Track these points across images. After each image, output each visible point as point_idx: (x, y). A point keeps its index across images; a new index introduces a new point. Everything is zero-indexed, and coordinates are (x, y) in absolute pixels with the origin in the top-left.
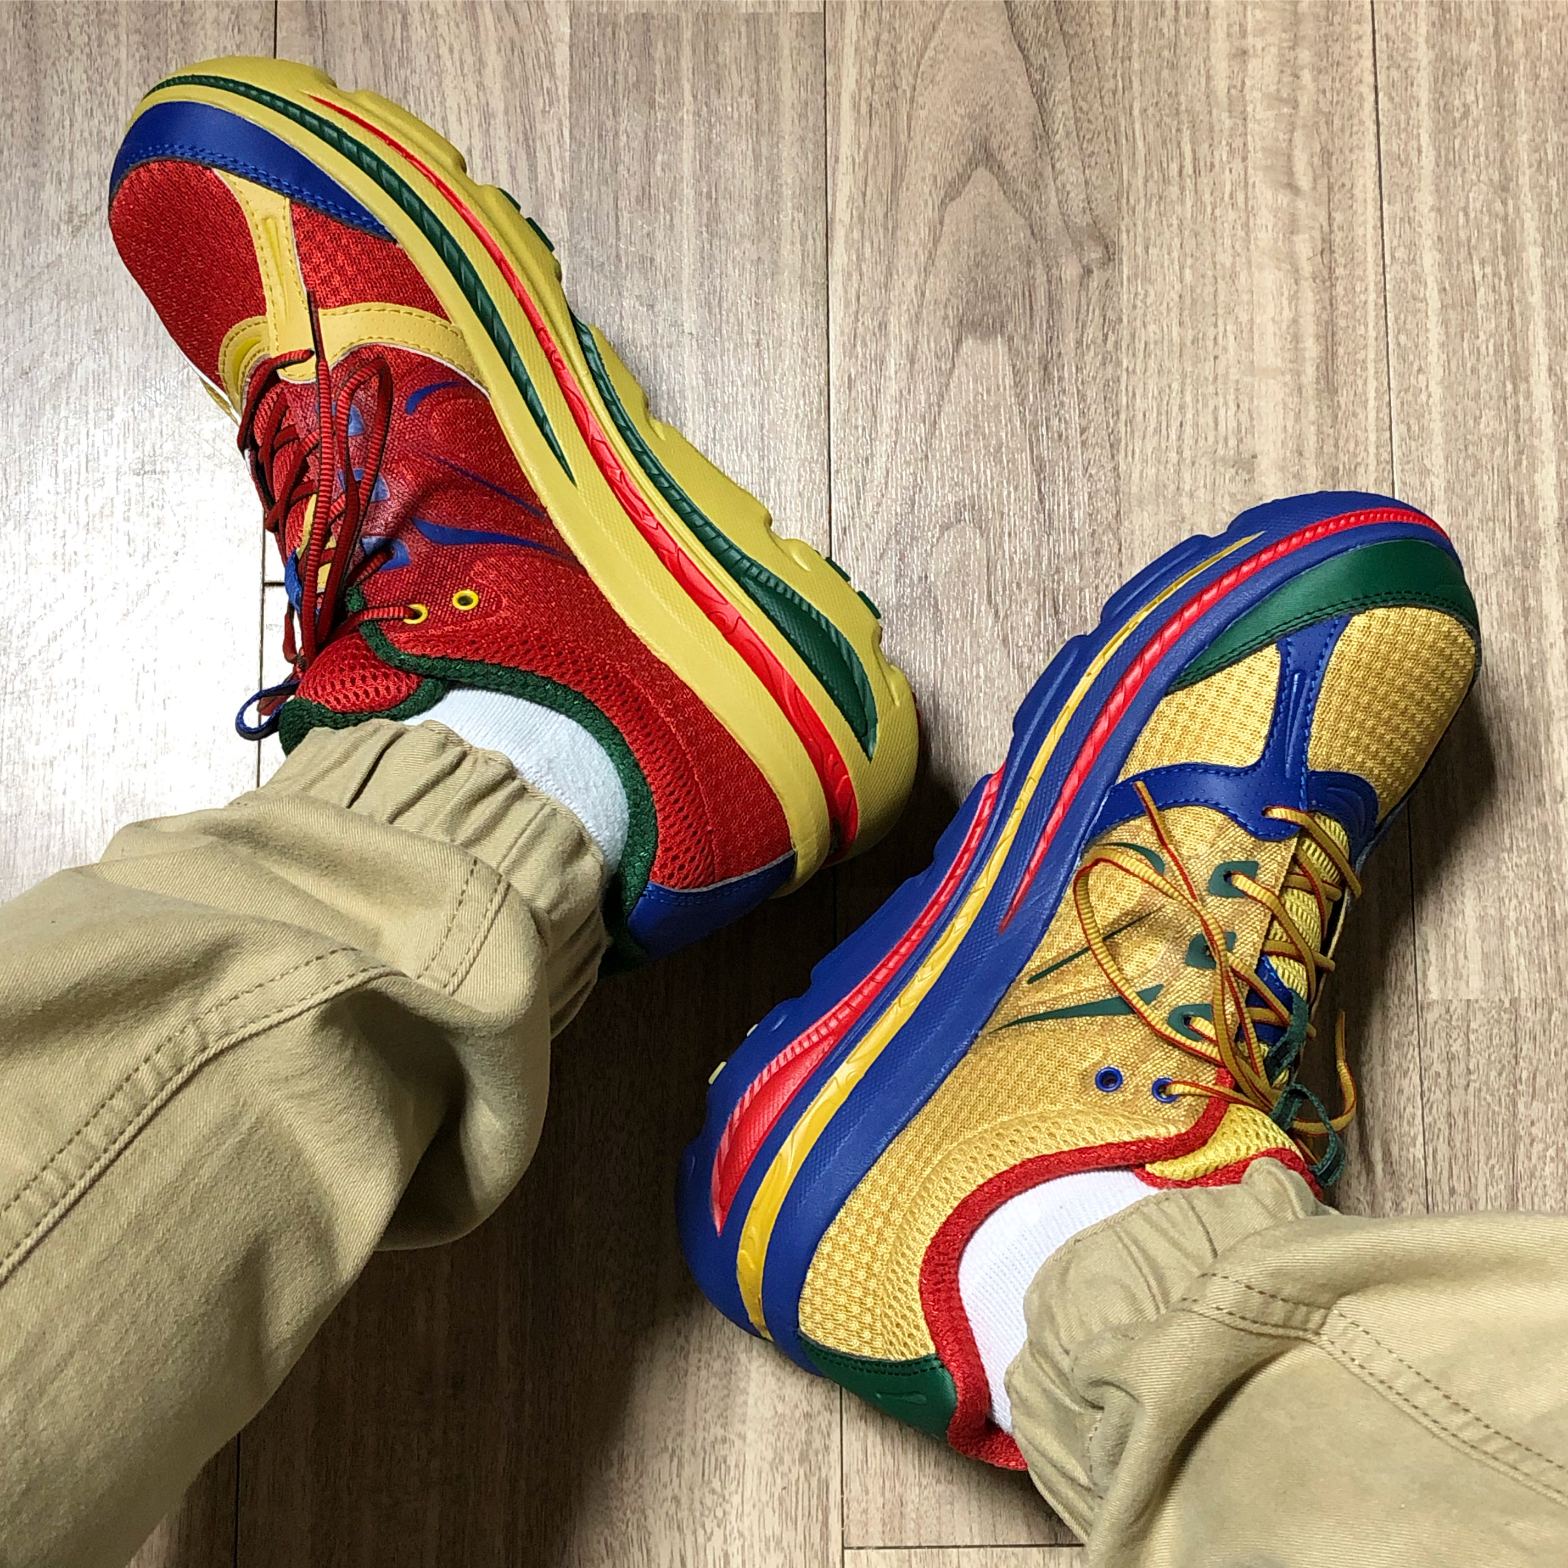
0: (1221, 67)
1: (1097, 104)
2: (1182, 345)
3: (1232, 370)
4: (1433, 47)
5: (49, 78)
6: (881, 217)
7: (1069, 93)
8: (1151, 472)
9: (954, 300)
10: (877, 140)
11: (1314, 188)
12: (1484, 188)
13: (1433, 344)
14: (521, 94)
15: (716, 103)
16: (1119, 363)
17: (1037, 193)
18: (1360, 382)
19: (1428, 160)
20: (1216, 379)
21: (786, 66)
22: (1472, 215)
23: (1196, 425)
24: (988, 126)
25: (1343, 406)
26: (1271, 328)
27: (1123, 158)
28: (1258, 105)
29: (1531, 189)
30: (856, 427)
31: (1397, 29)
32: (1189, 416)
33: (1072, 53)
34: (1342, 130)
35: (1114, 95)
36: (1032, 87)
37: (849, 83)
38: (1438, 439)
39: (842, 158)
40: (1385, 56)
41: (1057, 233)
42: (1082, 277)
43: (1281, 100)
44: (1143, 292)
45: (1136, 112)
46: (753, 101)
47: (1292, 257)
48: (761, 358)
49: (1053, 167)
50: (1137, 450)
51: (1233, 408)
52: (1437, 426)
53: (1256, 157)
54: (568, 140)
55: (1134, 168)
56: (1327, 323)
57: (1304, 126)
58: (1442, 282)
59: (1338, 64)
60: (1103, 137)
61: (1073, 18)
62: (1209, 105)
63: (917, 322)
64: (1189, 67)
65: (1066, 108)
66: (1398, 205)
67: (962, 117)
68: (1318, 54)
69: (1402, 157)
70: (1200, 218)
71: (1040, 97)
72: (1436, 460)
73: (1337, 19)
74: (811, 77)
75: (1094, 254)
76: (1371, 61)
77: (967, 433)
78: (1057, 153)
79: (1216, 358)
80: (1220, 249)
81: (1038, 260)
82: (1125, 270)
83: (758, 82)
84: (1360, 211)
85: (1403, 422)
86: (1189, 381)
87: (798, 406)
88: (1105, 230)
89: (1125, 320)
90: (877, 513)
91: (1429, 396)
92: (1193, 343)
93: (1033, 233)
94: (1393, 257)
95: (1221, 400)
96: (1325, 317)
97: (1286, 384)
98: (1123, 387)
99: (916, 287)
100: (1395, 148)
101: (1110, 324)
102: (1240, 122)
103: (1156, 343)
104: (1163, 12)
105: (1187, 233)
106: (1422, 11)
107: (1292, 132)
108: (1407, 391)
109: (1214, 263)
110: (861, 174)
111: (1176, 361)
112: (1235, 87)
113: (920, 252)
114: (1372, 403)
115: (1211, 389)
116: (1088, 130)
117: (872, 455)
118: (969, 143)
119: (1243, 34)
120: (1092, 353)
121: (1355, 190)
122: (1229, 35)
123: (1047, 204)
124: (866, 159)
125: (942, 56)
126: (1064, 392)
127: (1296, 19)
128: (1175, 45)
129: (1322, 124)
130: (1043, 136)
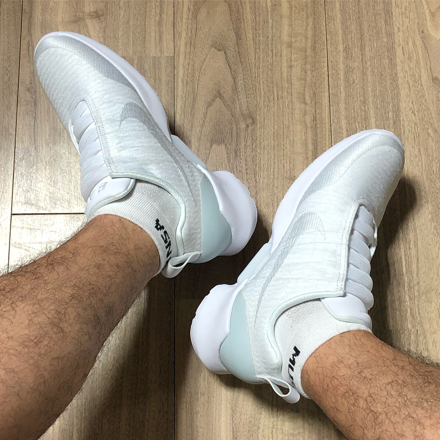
0: (285, 70)
1: (250, 81)
2: (274, 146)
3: (288, 153)
4: (344, 64)
6: (189, 111)
7: (242, 78)
8: (266, 181)
9: (210, 134)
10: (189, 91)
11: (311, 103)
12: (359, 103)
16: (257, 151)
17: (233, 105)
19: (343, 95)
20: (284, 155)
21: (163, 71)
22: (356, 110)
23: (278, 168)
24: (220, 87)
26: (299, 141)
27: (258, 95)
28: (295, 80)
29: (373, 102)
31: (334, 59)
32: (276, 165)
33: (243, 67)
34: (319, 87)
35: (255, 78)
36: (232, 76)
37: (181, 75)
39: (179, 96)
40: (331, 67)
41: (239, 116)
42: (246, 128)
43: (302, 79)
44: (263, 132)
45: (261, 83)
46: (154, 80)
47: (305, 122)
49: (238, 98)
50: (262, 175)
51: (289, 163)
53: (295, 95)
55: (260, 98)
56: (315, 140)
57: (308, 86)
58: (347, 128)
59: (318, 69)
60: (252, 89)
61: (244, 57)
62: (282, 81)
63: (200, 140)
64: (276, 70)
65: (242, 82)
66: (334, 108)
67: (212, 85)
68: (312, 66)
69: (336, 94)
70: (279, 111)
73: (317, 57)
74: (170, 74)
75: (250, 121)
76: (326, 69)
78: (239, 94)
79: (284, 150)
80: (285, 120)
81: (234, 123)
82: (258, 126)
83: (155, 75)
84: (324, 109)
86: (276, 156)
88: (252, 115)
89: (258, 140)
92: (277, 146)
93: (232, 116)
94: (333, 122)
95: (285, 161)
96: (314, 138)
97: (303, 157)
98: (258, 157)
99: (199, 131)
100: (334, 92)
101: (254, 140)
102: (290, 85)
103: (267, 145)
104: (269, 56)
105: (275, 116)
106: (341, 55)
107: (305, 87)
109: (283, 124)
110: (185, 99)
111: (273, 150)
112: (289, 76)
113: (201, 121)
115: (282, 158)
116: (248, 88)
118: (214, 91)
119: (291, 61)
120: (249, 148)
121: (322, 104)
122: (287, 61)
123: (236, 108)
124: (186, 96)
125: (207, 68)
126: (241, 159)
127: (306, 57)
128: (272, 64)
129: (313, 85)
130: (235, 89)
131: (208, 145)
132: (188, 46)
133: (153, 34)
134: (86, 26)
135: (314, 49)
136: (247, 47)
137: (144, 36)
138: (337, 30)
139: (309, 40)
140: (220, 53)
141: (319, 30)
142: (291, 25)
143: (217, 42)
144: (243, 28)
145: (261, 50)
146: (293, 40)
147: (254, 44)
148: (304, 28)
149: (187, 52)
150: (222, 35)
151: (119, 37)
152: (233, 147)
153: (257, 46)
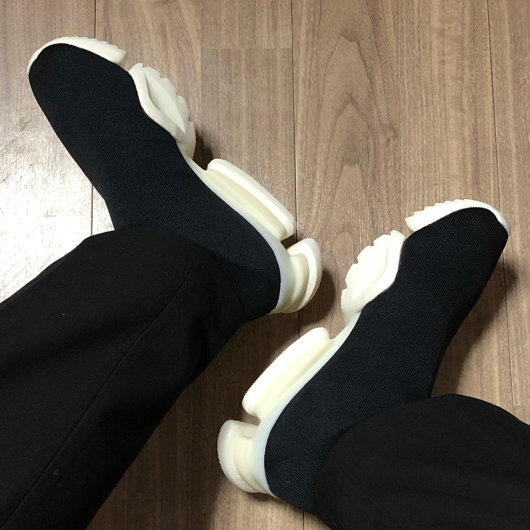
0: (436, 66)
1: (391, 81)
2: (423, 167)
3: (441, 176)
4: (512, 58)
5: (12, 73)
6: (313, 121)
7: (381, 76)
9: (340, 151)
10: (312, 94)
11: (470, 110)
13: (514, 166)
14: (184, 79)
15: (253, 80)
16: (400, 174)
17: (370, 113)
18: (488, 180)
19: (511, 99)
20: (435, 179)
21: (279, 68)
23: (428, 196)
24: (352, 89)
25: (482, 189)
26: (455, 161)
27: (401, 100)
28: (450, 81)
30: (306, 197)
31: (499, 52)
32: (426, 192)
33: (382, 62)
34: (480, 89)
35: (397, 77)
36: (368, 74)
37: (302, 74)
38: (516, 201)
39: (300, 100)
40: (495, 62)
41: (377, 127)
42: (387, 143)
43: (457, 78)
44: (408, 148)
45: (405, 83)
46: (267, 80)
47: (462, 135)
48: (271, 173)
49: (376, 103)
50: (408, 205)
51: (442, 190)
52: (516, 196)
53: (449, 99)
54: (201, 95)
55: (405, 103)
56: (475, 159)
58: (517, 144)
59: (478, 65)
60: (393, 92)
61: (382, 50)
62: (431, 81)
63: (327, 159)
64: (424, 67)
65: (380, 82)
66: (500, 116)
67: (342, 86)
68: (471, 62)
69: (502, 99)
70: (429, 121)
71: (371, 78)
72: (516, 208)
73: (477, 49)
74: (288, 72)
75: (391, 134)
76: (490, 64)
77: (346, 199)
78: (377, 99)
79: (435, 172)
80: (436, 133)
81: (371, 137)
82: (402, 140)
83: (269, 73)
84: (487, 119)
85: (504, 194)
86: (426, 180)
87: (285, 190)
88: (394, 126)
89: (402, 158)
90: (314, 228)
91: (513, 185)
92: (427, 166)
93: (368, 127)
94: (499, 135)
95: (437, 186)
96: (474, 157)
97: (461, 181)
98: (402, 182)
99: (326, 147)
100: (499, 95)
101: (397, 160)
102: (443, 87)
103: (414, 167)
104: (415, 47)
105: (424, 127)
106: (508, 46)
107: (462, 90)
108: (505, 183)
109: (434, 138)
110: (307, 106)
111: (421, 173)
112: (441, 74)
113: (328, 134)
114: (492, 188)
115: (434, 183)
116: (388, 90)
117: (311, 207)
118: (345, 95)
119: (444, 55)
120: (390, 170)
121: (484, 111)
122: (438, 55)
123: (374, 116)
124: (308, 101)
125: (335, 64)
126: (381, 184)
127: (463, 49)
128: (419, 59)
129: (473, 87)
130: (372, 92)
132: (310, 36)
133: (265, 19)
134: (178, 8)
135: (473, 38)
136: (387, 37)
137: (254, 21)
138: (503, 13)
139: (467, 27)
140: (352, 44)
141: (479, 14)
142: (443, 7)
143: (347, 30)
144: (381, 10)
145: (405, 40)
146: (446, 26)
147: (396, 32)
148: (460, 11)
149: (309, 42)
150: (354, 20)
151: (222, 23)
153: (399, 33)
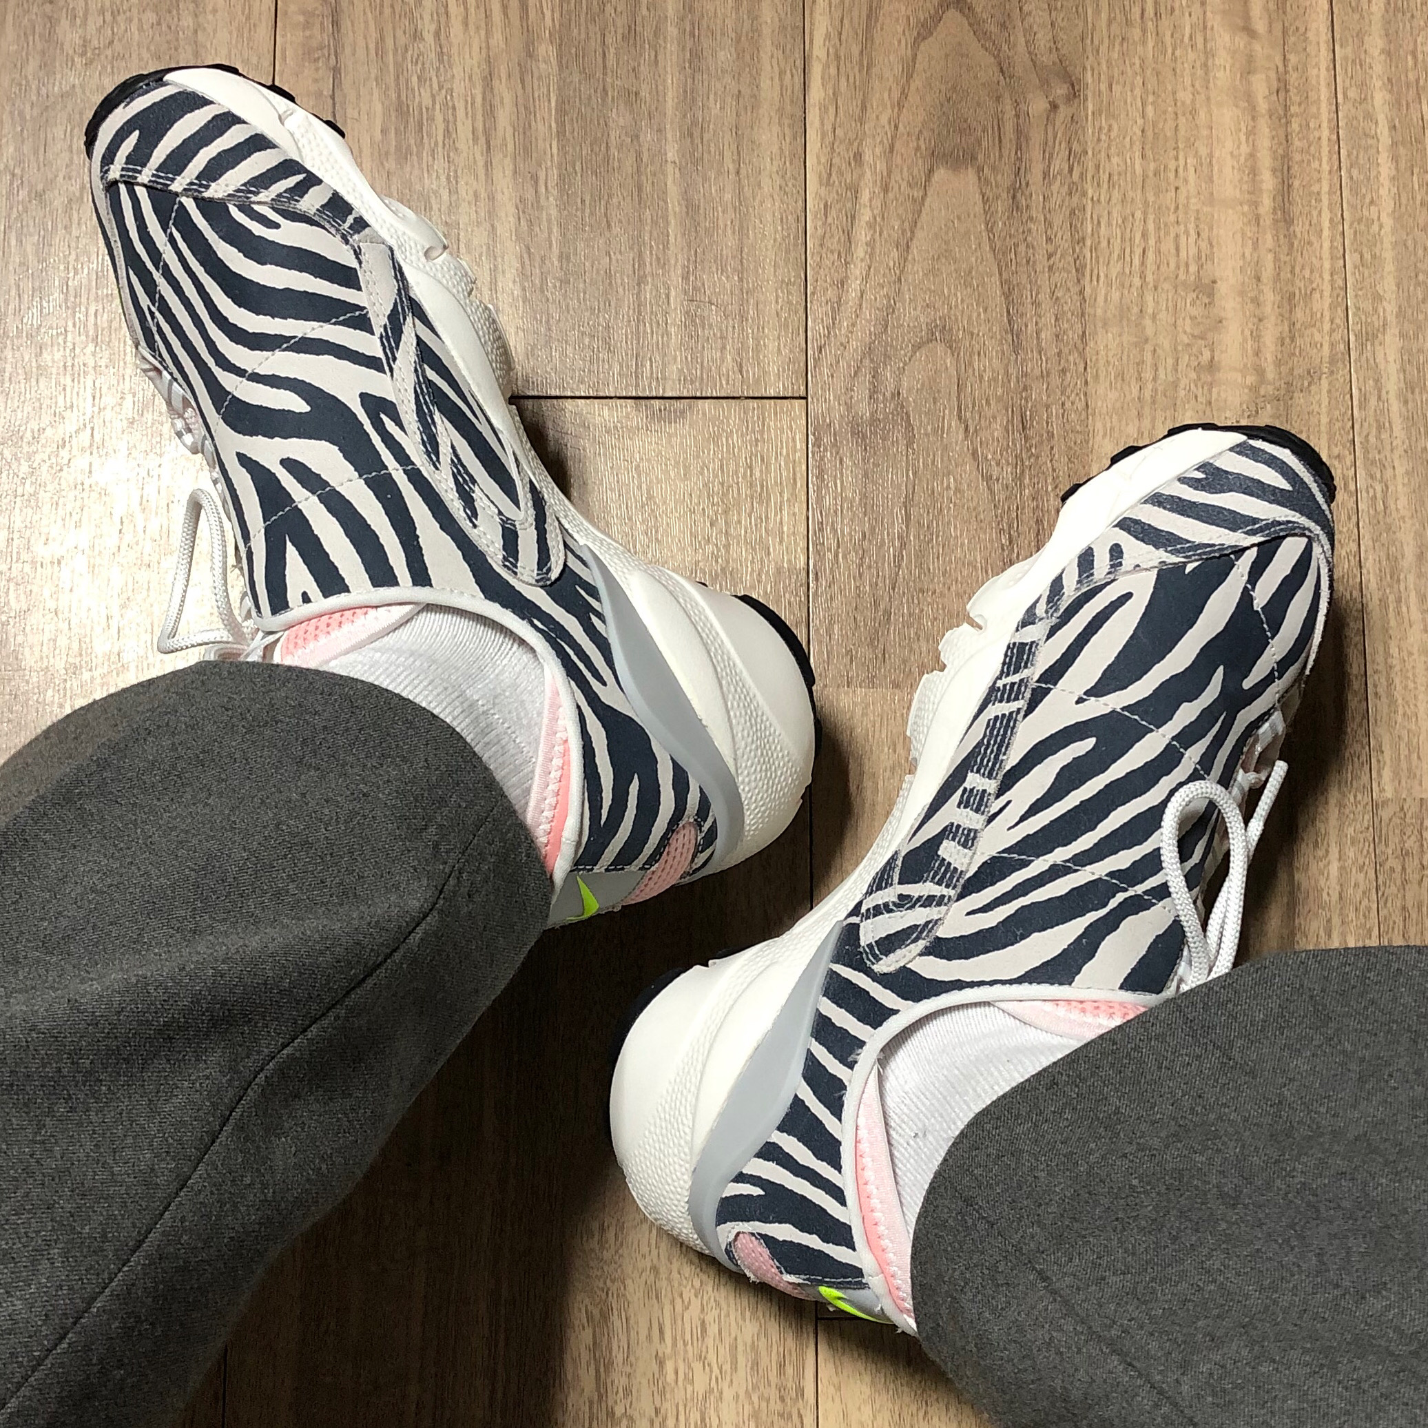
131: (919, 170)
152: (1004, 179)
